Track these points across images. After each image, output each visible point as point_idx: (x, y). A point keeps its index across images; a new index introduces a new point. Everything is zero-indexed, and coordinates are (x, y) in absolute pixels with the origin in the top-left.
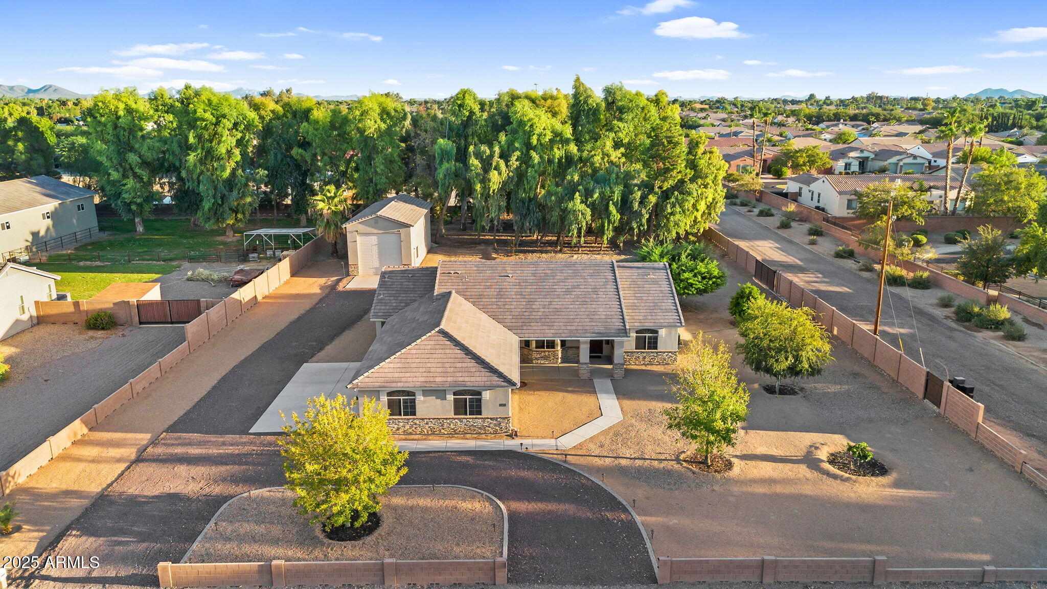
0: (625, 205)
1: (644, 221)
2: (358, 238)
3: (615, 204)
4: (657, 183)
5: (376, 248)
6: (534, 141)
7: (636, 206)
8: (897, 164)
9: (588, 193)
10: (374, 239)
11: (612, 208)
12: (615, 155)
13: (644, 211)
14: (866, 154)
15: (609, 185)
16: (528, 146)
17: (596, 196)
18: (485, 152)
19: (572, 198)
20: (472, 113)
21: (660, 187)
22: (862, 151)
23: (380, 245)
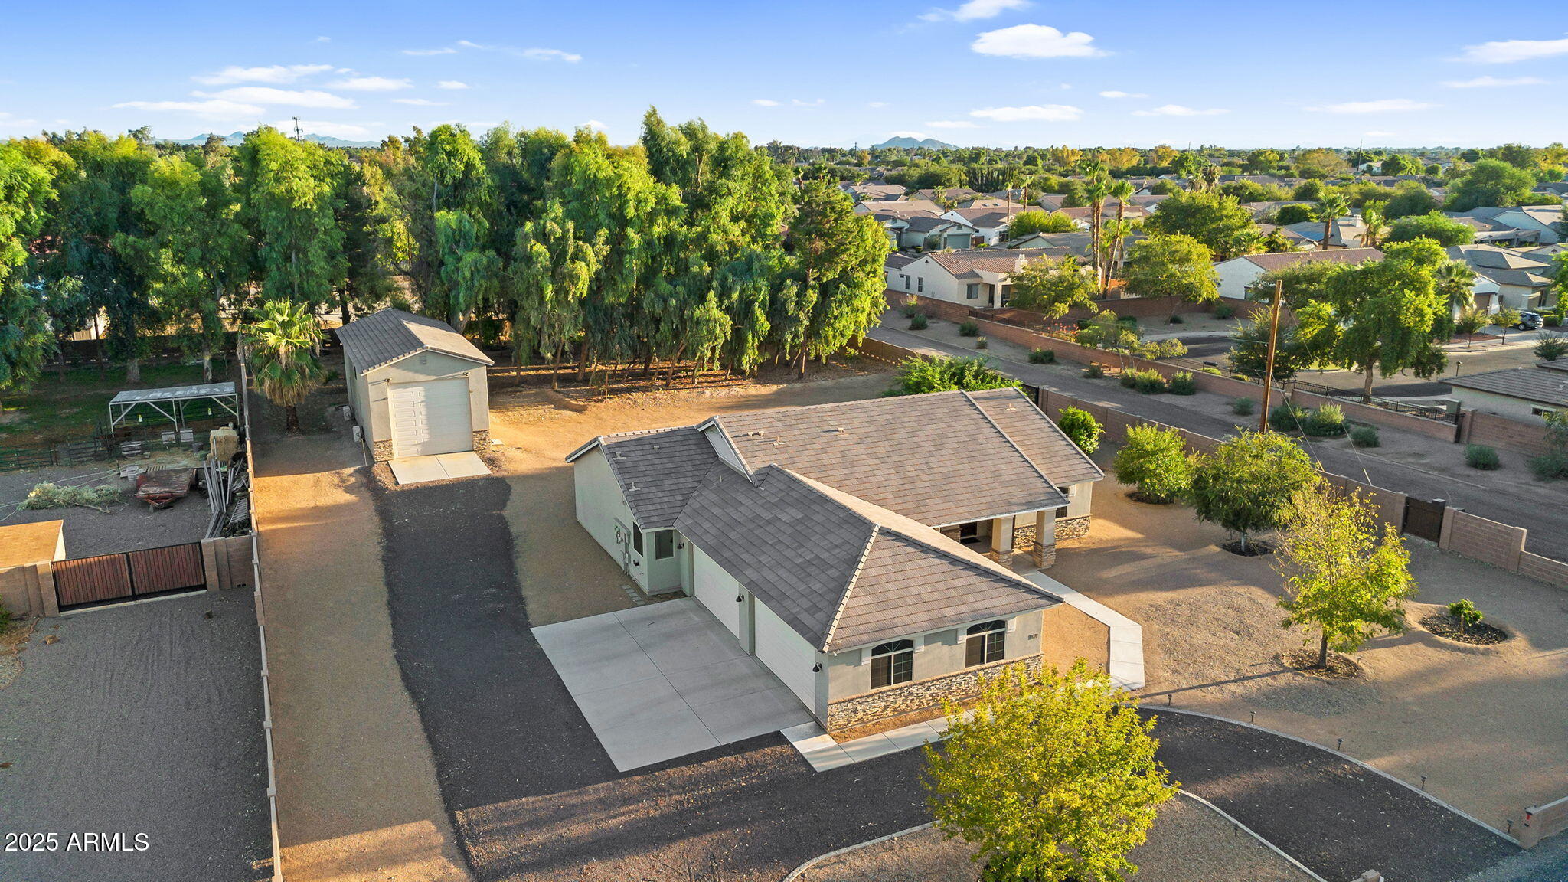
0: (775, 309)
1: (801, 330)
2: (391, 394)
3: (762, 305)
4: (813, 273)
5: (421, 408)
6: (630, 212)
7: (791, 308)
8: (940, 236)
9: (724, 293)
10: (418, 392)
11: (759, 314)
12: (735, 230)
13: (802, 315)
14: (899, 224)
15: (752, 276)
16: (623, 222)
17: (735, 296)
18: (552, 232)
19: (702, 300)
20: (469, 166)
21: (818, 279)
22: (894, 220)
23: (430, 404)
